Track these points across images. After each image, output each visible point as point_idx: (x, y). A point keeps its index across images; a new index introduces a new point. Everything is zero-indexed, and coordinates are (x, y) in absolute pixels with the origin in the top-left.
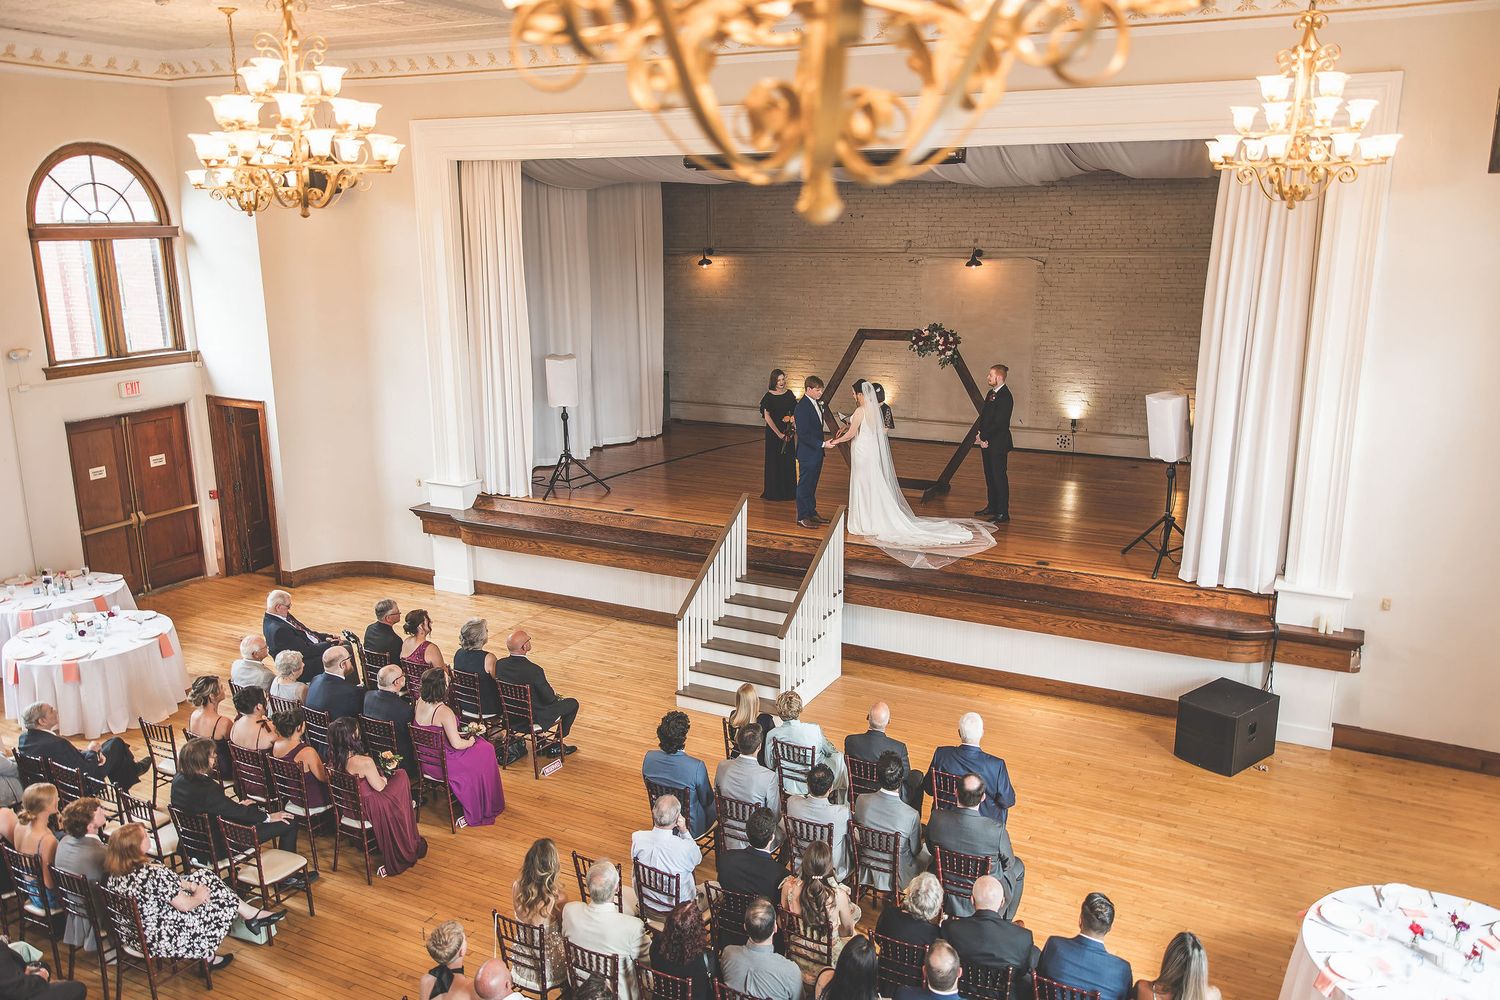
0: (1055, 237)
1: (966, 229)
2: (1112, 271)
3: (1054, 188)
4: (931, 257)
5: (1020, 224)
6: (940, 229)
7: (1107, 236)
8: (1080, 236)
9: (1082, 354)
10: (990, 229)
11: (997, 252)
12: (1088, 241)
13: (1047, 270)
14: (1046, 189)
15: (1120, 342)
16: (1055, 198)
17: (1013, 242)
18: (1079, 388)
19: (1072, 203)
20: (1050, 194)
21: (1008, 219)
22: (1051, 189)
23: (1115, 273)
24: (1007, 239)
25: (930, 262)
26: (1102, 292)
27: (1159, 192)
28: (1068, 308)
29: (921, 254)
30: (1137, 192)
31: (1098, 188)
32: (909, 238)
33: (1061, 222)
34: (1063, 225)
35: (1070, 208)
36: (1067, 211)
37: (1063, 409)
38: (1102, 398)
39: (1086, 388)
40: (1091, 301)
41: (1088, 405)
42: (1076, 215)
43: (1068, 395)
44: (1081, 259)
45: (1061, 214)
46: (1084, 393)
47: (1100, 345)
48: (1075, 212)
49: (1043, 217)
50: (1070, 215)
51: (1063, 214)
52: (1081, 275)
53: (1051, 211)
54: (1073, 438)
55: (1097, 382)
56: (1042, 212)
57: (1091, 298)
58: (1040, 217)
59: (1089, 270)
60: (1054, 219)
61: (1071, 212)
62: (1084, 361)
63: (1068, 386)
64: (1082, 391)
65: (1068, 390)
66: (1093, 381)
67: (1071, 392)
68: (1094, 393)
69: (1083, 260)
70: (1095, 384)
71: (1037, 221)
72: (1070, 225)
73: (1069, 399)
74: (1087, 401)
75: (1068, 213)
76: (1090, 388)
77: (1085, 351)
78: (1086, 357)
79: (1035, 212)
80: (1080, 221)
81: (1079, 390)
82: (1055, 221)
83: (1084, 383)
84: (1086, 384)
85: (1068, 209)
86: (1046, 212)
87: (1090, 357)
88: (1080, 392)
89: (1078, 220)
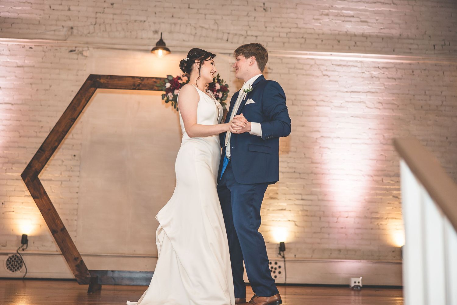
0: (249, 33)
1: (143, 18)
4: (98, 48)
5: (208, 16)
6: (111, 16)
7: (305, 36)
8: (278, 34)
10: (173, 21)
11: (181, 47)
12: (286, 40)
17: (201, 36)
18: (283, 204)
21: (195, 11)
24: (194, 32)
25: (98, 53)
29: (87, 43)
32: (70, 24)
33: (255, 18)
34: (258, 21)
35: (264, 4)
36: (261, 7)
37: (267, 231)
38: (311, 216)
39: (292, 205)
40: (293, 104)
41: (296, 225)
42: (270, 11)
43: (271, 215)
44: (280, 59)
45: (254, 9)
46: (290, 210)
47: (305, 154)
48: (270, 8)
49: (234, 10)
50: (264, 11)
51: (257, 10)
52: (280, 76)
53: (244, 6)
54: (285, 264)
55: (304, 197)
56: (233, 5)
57: (292, 101)
58: (232, 10)
59: (289, 70)
60: (248, 14)
61: (265, 8)
62: (288, 172)
63: (270, 204)
64: (287, 209)
65: (271, 209)
66: (300, 197)
67: (274, 210)
68: (301, 211)
69: (282, 60)
70: (302, 199)
71: (228, 15)
72: (265, 22)
73: (273, 219)
74: (294, 221)
75: (263, 9)
76: (297, 205)
77: (289, 161)
78: (290, 168)
79: (226, 5)
80: (276, 18)
81: (284, 208)
82: (249, 17)
83: (290, 199)
84: (292, 200)
85: (262, 5)
86: (238, 5)
87: (295, 168)
88: (285, 210)
89: (273, 17)
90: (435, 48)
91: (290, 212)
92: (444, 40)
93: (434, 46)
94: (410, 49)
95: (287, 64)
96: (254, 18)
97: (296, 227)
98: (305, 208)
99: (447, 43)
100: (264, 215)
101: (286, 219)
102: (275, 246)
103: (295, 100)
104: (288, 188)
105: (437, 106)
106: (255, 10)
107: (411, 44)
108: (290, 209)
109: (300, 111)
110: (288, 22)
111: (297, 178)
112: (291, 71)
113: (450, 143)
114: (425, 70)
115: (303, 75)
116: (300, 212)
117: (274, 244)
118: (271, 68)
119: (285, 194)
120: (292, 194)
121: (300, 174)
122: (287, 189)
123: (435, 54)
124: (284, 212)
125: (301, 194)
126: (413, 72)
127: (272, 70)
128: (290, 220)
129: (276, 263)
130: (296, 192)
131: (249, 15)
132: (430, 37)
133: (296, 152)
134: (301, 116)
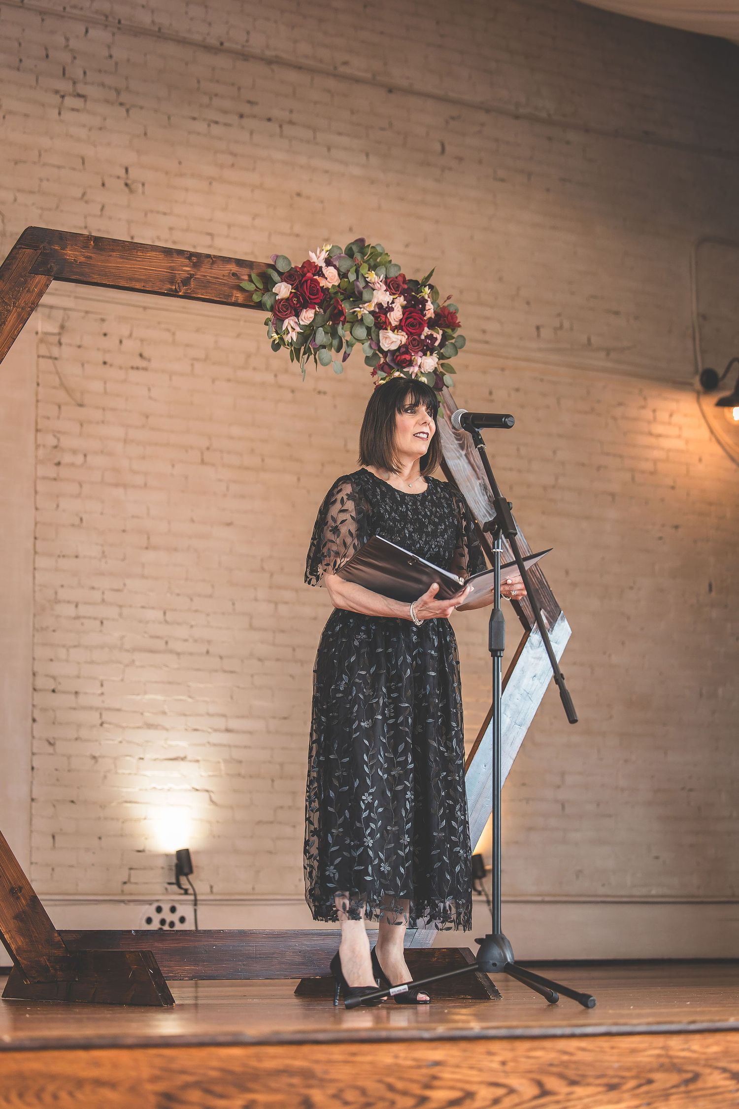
2: (259, 377)
3: (78, 103)
9: (182, 632)
13: (66, 352)
14: (57, 99)
15: (288, 595)
16: (83, 133)
18: (181, 744)
19: (130, 158)
20: (67, 116)
22: (70, 101)
23: (263, 384)
26: (231, 438)
27: (356, 171)
28: (139, 480)
30: (303, 160)
31: (201, 126)
33: (102, 209)
34: (110, 218)
35: (127, 170)
36: (118, 177)
37: (138, 820)
38: (251, 777)
39: (204, 745)
40: (203, 462)
41: (212, 801)
42: (143, 193)
43: (148, 773)
44: (168, 330)
45: (100, 183)
46: (198, 761)
47: (233, 604)
48: (143, 185)
49: (48, 180)
50: (126, 190)
51: (107, 185)
52: (171, 379)
53: (74, 169)
54: (195, 911)
55: (233, 724)
56: (44, 165)
57: (202, 454)
58: (41, 180)
59: (192, 365)
60: (84, 194)
61: (129, 182)
62: (191, 654)
63: (147, 742)
64: (189, 758)
65: (148, 756)
66: (221, 723)
67: (155, 760)
68: (226, 761)
69: (174, 334)
70: (228, 730)
71: (31, 192)
72: (129, 222)
73: (154, 785)
74: (207, 791)
75: (123, 186)
76: (215, 745)
77: (193, 623)
78: (196, 641)
79: (25, 162)
80: (158, 212)
81: (182, 755)
82: (87, 202)
83: (196, 730)
84: (203, 731)
85: (122, 172)
86: (59, 167)
87: (209, 642)
88: (183, 759)
89: (152, 211)
90: (538, 336)
91: (196, 764)
92: (559, 315)
93: (538, 328)
94: (484, 332)
95: (187, 345)
96: (100, 207)
97: (212, 807)
98: (237, 754)
99: (566, 324)
100: (130, 774)
101: (188, 787)
102: (161, 862)
103: (208, 449)
104: (190, 697)
105: (545, 488)
106: (103, 185)
107: (487, 318)
108: (199, 758)
109: (220, 480)
110: (187, 230)
111: (216, 671)
112: (198, 366)
113: (574, 585)
114: (517, 390)
115: (229, 380)
116: (222, 766)
117: (157, 856)
118: (145, 354)
119: (185, 715)
120: (201, 715)
121: (221, 658)
122: (190, 700)
123: (540, 350)
124: (182, 763)
125: (224, 716)
126: (491, 393)
127: (149, 360)
128: (198, 787)
129: (173, 910)
130: (212, 709)
131: (86, 198)
132: (528, 303)
133: (211, 596)
134: (225, 496)
